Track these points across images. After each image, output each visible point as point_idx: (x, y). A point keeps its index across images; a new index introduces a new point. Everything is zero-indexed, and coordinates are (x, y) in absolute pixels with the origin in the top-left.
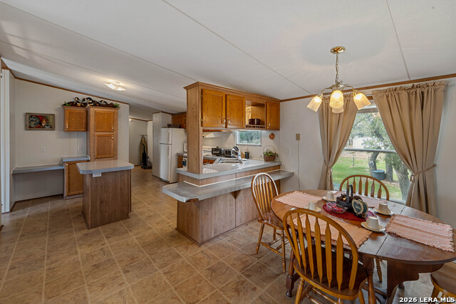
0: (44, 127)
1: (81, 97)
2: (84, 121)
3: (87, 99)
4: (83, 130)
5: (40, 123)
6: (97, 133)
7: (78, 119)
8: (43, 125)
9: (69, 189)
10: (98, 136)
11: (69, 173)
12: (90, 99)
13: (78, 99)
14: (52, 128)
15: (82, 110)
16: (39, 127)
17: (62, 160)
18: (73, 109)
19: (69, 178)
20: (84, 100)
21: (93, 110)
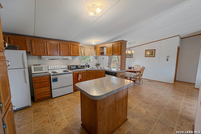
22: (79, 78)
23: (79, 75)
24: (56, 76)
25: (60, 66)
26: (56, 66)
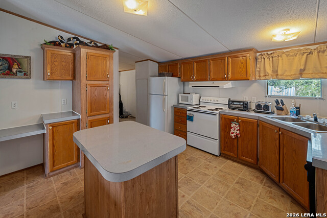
0: (15, 74)
1: (66, 36)
2: (71, 66)
3: (74, 38)
4: (70, 78)
5: (10, 69)
6: (89, 82)
7: (64, 64)
8: (14, 71)
9: (54, 162)
10: (92, 86)
11: (53, 139)
12: (78, 39)
13: (62, 37)
14: (27, 75)
15: (68, 52)
16: (7, 74)
17: (42, 118)
18: (57, 50)
19: (53, 146)
20: (69, 39)
21: (84, 51)
22: (232, 131)
23: (233, 125)
24: (192, 113)
25: (216, 99)
26: (209, 98)
